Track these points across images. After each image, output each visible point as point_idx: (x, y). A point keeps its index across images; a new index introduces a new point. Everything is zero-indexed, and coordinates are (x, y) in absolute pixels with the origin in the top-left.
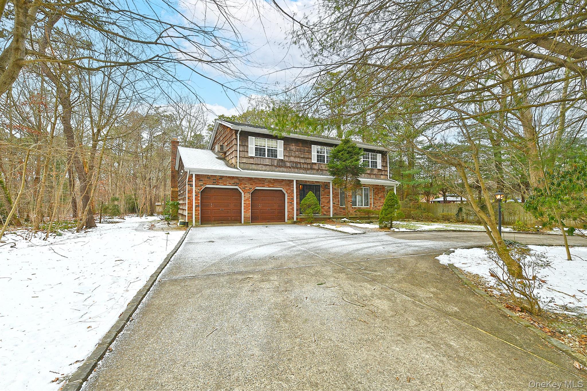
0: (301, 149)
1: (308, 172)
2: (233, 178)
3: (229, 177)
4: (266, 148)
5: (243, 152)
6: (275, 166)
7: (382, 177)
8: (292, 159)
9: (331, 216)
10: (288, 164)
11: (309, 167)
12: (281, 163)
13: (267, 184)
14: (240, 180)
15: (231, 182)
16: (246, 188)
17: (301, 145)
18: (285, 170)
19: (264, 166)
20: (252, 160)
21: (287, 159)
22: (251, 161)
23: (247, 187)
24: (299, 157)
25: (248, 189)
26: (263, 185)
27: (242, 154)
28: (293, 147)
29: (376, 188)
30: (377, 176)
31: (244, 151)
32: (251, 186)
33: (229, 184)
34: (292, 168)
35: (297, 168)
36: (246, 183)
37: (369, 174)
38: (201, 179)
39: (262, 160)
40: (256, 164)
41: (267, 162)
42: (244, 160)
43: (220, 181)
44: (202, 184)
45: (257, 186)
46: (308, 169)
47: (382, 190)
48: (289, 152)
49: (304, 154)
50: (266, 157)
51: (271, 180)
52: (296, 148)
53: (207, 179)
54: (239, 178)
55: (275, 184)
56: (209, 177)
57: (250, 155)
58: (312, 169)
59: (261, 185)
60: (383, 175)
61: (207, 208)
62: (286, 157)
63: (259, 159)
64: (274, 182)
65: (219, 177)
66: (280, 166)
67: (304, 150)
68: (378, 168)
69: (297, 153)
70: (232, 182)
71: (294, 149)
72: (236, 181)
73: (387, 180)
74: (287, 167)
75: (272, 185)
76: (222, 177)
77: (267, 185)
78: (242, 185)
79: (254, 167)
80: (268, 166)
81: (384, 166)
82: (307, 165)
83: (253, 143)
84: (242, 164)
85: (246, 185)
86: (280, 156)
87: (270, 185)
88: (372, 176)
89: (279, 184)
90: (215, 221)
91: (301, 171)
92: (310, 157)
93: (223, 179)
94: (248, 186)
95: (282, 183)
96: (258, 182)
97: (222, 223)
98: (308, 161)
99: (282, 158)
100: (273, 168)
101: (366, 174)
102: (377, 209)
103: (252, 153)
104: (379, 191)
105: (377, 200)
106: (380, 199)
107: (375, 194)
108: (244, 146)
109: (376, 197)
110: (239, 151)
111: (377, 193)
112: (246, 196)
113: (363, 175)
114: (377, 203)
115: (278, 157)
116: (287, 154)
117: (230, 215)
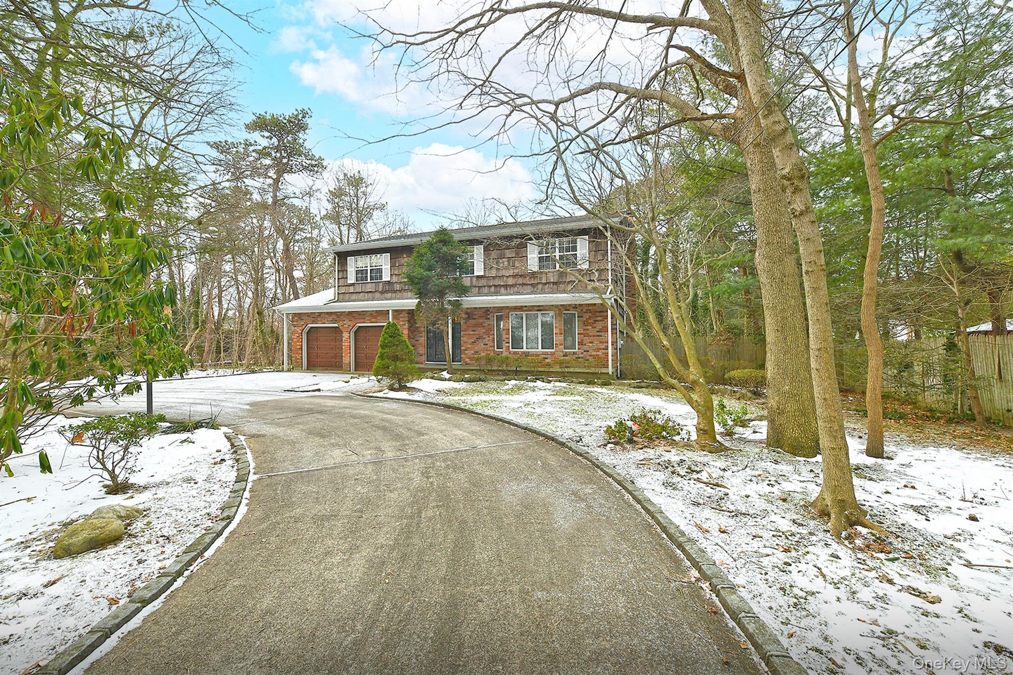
2: (331, 313)
3: (328, 313)
4: (369, 268)
5: (342, 280)
6: (380, 292)
10: (397, 287)
12: (387, 287)
13: (369, 318)
15: (329, 319)
16: (346, 326)
18: (393, 295)
19: (366, 295)
20: (352, 287)
21: (395, 279)
22: (352, 289)
26: (362, 320)
27: (342, 282)
28: (404, 259)
31: (343, 278)
32: (350, 323)
33: (328, 321)
36: (345, 319)
37: (554, 283)
38: (303, 318)
39: (363, 286)
40: (357, 293)
41: (370, 287)
42: (343, 290)
43: (320, 320)
44: (304, 323)
45: (357, 321)
48: (399, 269)
50: (369, 281)
51: (372, 312)
53: (308, 318)
54: (337, 314)
55: (378, 318)
56: (308, 315)
57: (350, 282)
61: (313, 351)
62: (394, 276)
63: (360, 285)
65: (318, 314)
66: (387, 292)
68: (580, 266)
70: (331, 318)
71: (405, 262)
74: (396, 292)
78: (341, 322)
79: (354, 296)
80: (371, 294)
81: (597, 262)
83: (353, 266)
84: (342, 295)
85: (345, 322)
86: (386, 277)
87: (372, 320)
88: (562, 287)
93: (323, 316)
94: (347, 323)
96: (357, 316)
97: (326, 369)
99: (389, 279)
100: (377, 295)
101: (545, 284)
102: (591, 356)
103: (351, 279)
104: (597, 317)
105: (590, 336)
106: (598, 334)
107: (586, 323)
108: (343, 271)
109: (588, 330)
110: (338, 279)
111: (590, 321)
112: (345, 335)
113: (540, 286)
114: (590, 343)
115: (384, 279)
116: (396, 272)
117: (334, 360)
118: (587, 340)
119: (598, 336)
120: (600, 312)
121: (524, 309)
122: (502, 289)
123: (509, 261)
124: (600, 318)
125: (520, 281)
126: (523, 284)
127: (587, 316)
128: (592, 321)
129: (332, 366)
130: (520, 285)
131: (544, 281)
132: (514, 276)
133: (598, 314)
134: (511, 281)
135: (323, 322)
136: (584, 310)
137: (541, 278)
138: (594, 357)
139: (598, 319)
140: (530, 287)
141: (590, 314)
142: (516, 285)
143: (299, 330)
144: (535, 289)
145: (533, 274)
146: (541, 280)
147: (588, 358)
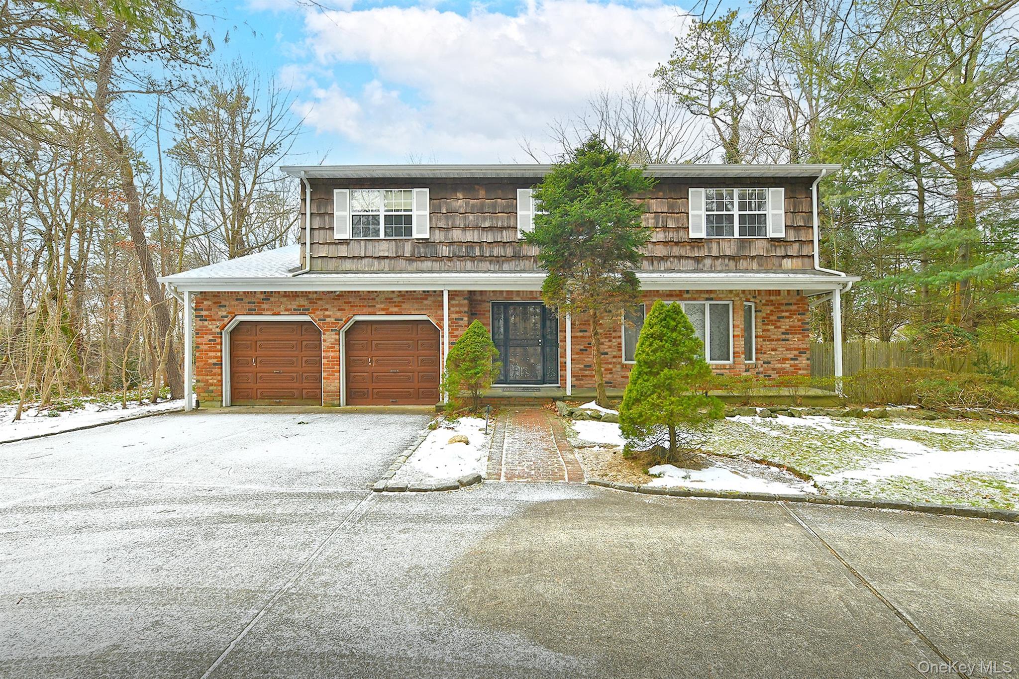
0: (482, 205)
1: (506, 266)
2: (295, 295)
3: (286, 295)
4: (382, 214)
5: (322, 232)
6: (408, 259)
7: (787, 263)
8: (457, 235)
9: (569, 393)
10: (445, 251)
11: (509, 252)
12: (422, 250)
13: (382, 306)
14: (312, 301)
15: (289, 307)
16: (328, 320)
17: (482, 193)
18: (436, 265)
19: (376, 262)
20: (344, 247)
21: (439, 236)
22: (343, 251)
23: (329, 316)
24: (477, 228)
25: (333, 320)
26: (371, 310)
27: (320, 236)
28: (459, 202)
29: (769, 303)
30: (764, 263)
31: (324, 228)
32: (339, 314)
33: (286, 310)
34: (455, 259)
35: (473, 258)
36: (327, 306)
37: (731, 258)
38: (223, 303)
39: (370, 245)
40: (354, 257)
41: (384, 249)
42: (323, 251)
43: (264, 306)
44: (224, 314)
45: (356, 312)
46: (504, 259)
47: (794, 307)
48: (447, 218)
49: (491, 218)
50: (382, 236)
51: (391, 296)
52: (467, 204)
53: (236, 303)
54: (310, 296)
55: (404, 306)
56: (238, 297)
57: (337, 236)
58: (517, 257)
59: (365, 310)
60: (791, 257)
61: (246, 369)
62: (437, 231)
63: (363, 243)
64: (399, 299)
65: (262, 296)
66: (420, 258)
67: (494, 206)
68: (771, 234)
69: (471, 217)
70: (294, 305)
71: (460, 207)
72: (302, 303)
73: (813, 271)
74: (440, 259)
75: (396, 309)
76: (268, 295)
77: (383, 309)
78: (318, 313)
79: (348, 264)
80: (387, 261)
81: (797, 228)
82: (504, 247)
83: (345, 205)
84: (320, 260)
85: (327, 313)
86: (420, 230)
87: (391, 310)
88: (743, 264)
89: (416, 306)
90: (263, 398)
91: (485, 265)
92: (512, 224)
93: (272, 299)
94: (333, 314)
95: (425, 302)
96: (357, 302)
97: (279, 404)
98: (506, 236)
99: (427, 236)
100: (402, 263)
101: (717, 258)
102: (773, 369)
103: (343, 231)
104: (783, 311)
105: (772, 340)
106: (784, 337)
107: (766, 321)
108: (321, 215)
109: (768, 330)
110: (311, 229)
111: (772, 318)
112: (328, 338)
113: (708, 262)
114: (773, 350)
115: (415, 235)
116: (442, 224)
117: (296, 385)
118: (768, 345)
119: (783, 340)
120: (787, 304)
121: (686, 296)
122: (645, 263)
123: (656, 219)
124: (787, 314)
125: (676, 251)
126: (680, 257)
127: (768, 309)
128: (773, 318)
129: (292, 397)
130: (675, 257)
131: (715, 253)
132: (665, 243)
133: (783, 308)
134: (660, 251)
135: (276, 310)
136: (763, 302)
137: (710, 249)
138: (779, 371)
139: (784, 314)
140: (691, 262)
141: (772, 308)
142: (668, 257)
143: (214, 327)
144: (701, 266)
145: (697, 243)
146: (710, 251)
147: (770, 372)
